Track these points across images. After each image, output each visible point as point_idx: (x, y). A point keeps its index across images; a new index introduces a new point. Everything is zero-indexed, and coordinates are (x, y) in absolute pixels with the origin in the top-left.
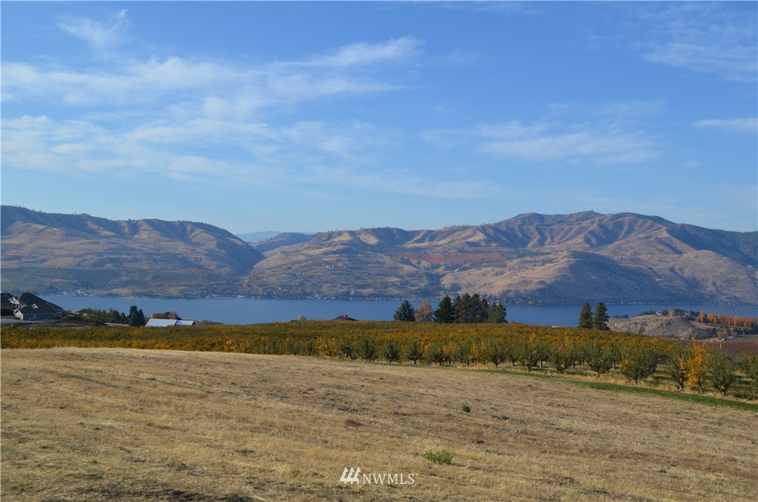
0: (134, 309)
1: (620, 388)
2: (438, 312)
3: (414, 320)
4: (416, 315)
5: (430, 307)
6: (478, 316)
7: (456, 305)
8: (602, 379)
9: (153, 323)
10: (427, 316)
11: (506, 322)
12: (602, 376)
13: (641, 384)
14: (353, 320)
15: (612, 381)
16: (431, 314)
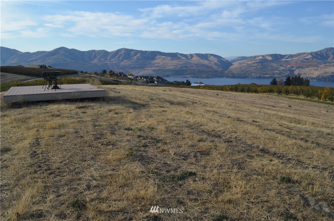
0: (187, 81)
1: (303, 99)
2: (285, 82)
3: (277, 84)
4: (277, 83)
5: (283, 80)
6: (300, 83)
7: (292, 80)
8: (298, 97)
9: (193, 85)
10: (281, 83)
11: (310, 85)
12: (298, 96)
13: (309, 98)
14: (256, 84)
15: (300, 98)
16: (283, 83)
